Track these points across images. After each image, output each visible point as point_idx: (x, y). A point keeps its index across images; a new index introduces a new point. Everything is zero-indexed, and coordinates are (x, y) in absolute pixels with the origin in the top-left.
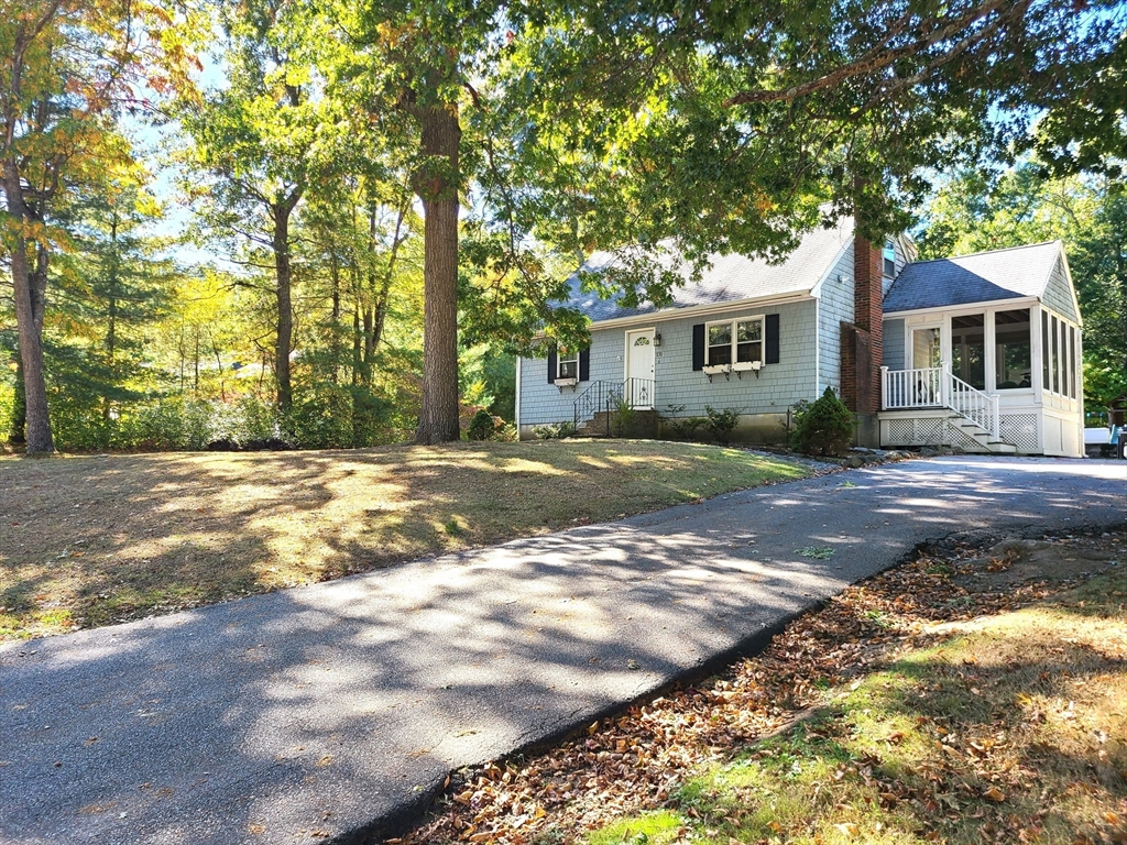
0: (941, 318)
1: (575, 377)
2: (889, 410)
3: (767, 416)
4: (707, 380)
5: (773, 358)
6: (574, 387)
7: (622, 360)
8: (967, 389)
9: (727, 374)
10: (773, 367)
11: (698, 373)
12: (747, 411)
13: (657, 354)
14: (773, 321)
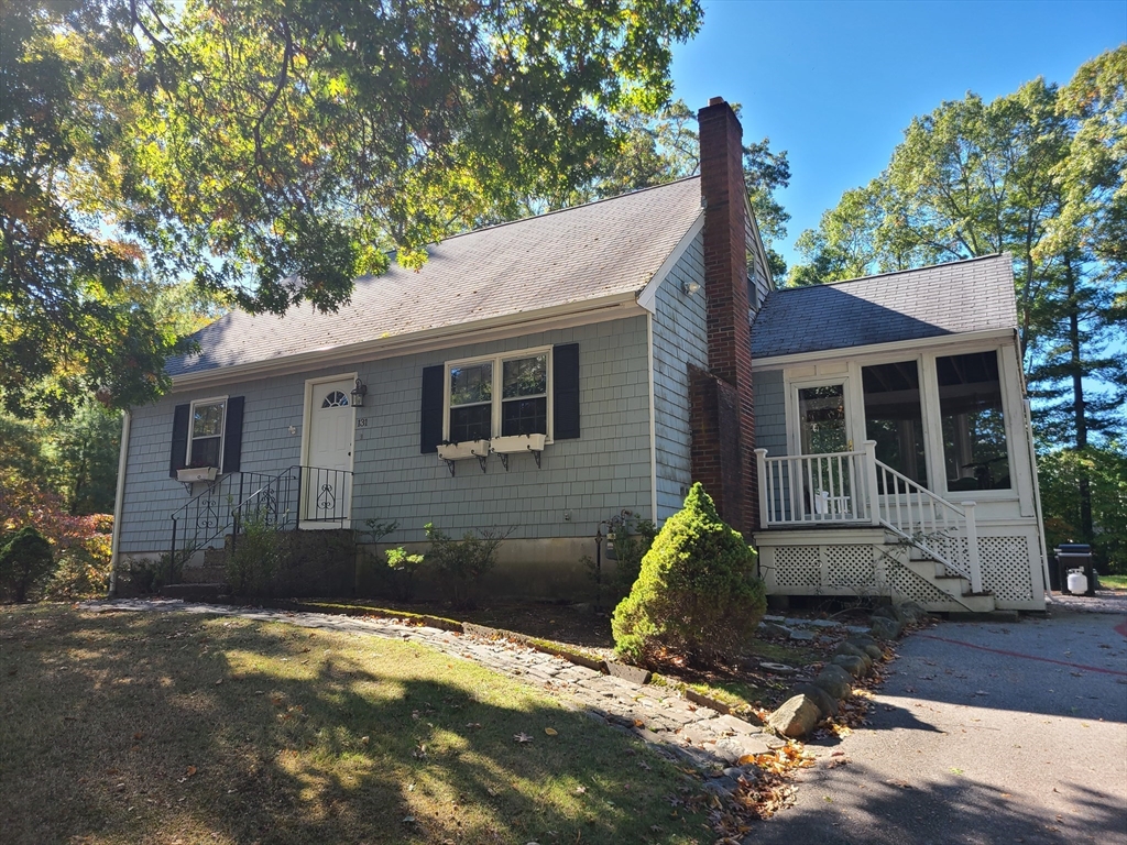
0: (844, 369)
1: (216, 465)
2: (772, 529)
3: (560, 543)
4: (444, 471)
5: (568, 427)
6: (213, 485)
7: (298, 435)
8: (913, 490)
9: (482, 459)
10: (568, 446)
11: (428, 460)
12: (521, 532)
13: (358, 421)
14: (567, 358)
